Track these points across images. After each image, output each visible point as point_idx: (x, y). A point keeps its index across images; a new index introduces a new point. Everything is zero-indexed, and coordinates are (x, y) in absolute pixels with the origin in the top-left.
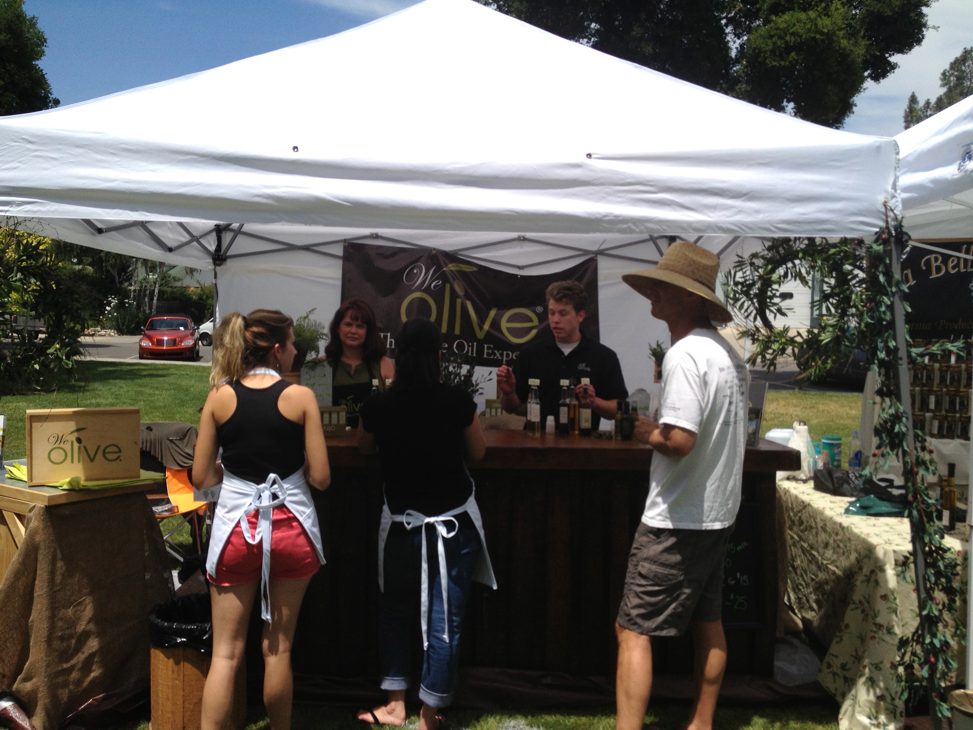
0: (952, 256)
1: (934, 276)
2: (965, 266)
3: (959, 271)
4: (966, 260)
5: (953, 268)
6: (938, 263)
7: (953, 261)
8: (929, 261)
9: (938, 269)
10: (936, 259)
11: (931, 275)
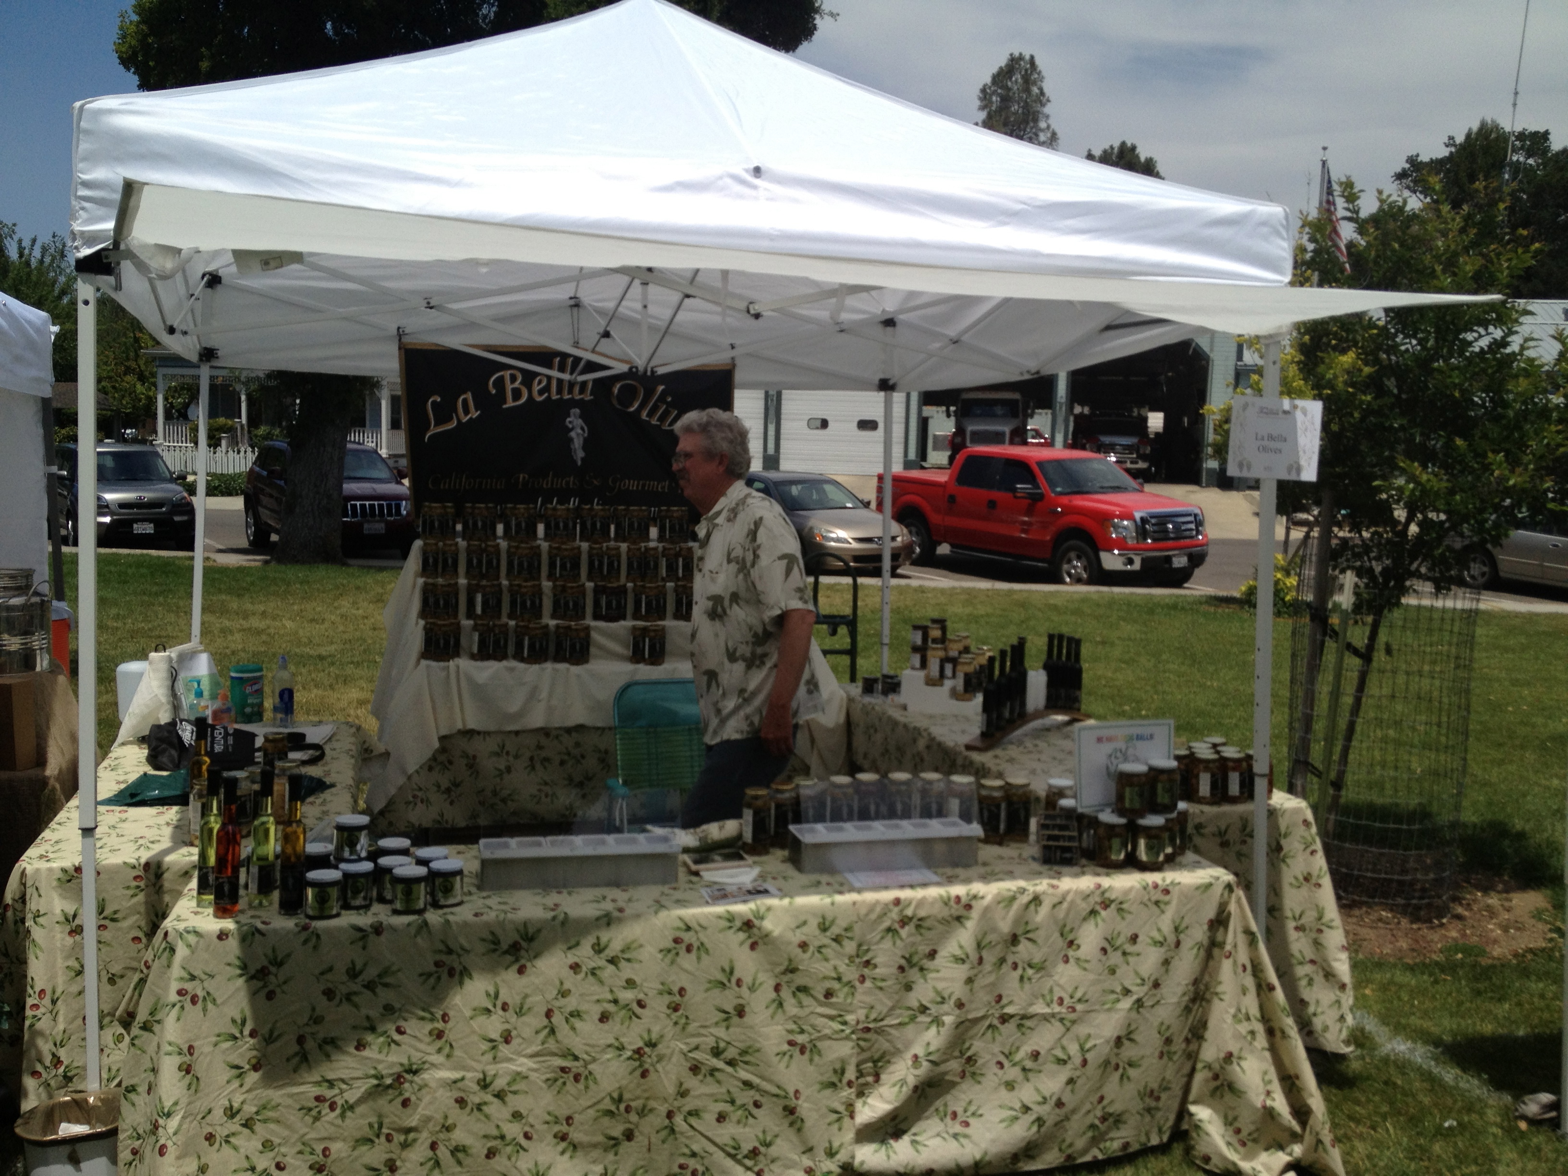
0: (538, 374)
1: (510, 403)
2: (560, 391)
3: (549, 397)
4: (560, 382)
5: (541, 393)
6: (517, 384)
7: (540, 382)
8: (501, 380)
9: (517, 394)
10: (513, 379)
11: (505, 402)
